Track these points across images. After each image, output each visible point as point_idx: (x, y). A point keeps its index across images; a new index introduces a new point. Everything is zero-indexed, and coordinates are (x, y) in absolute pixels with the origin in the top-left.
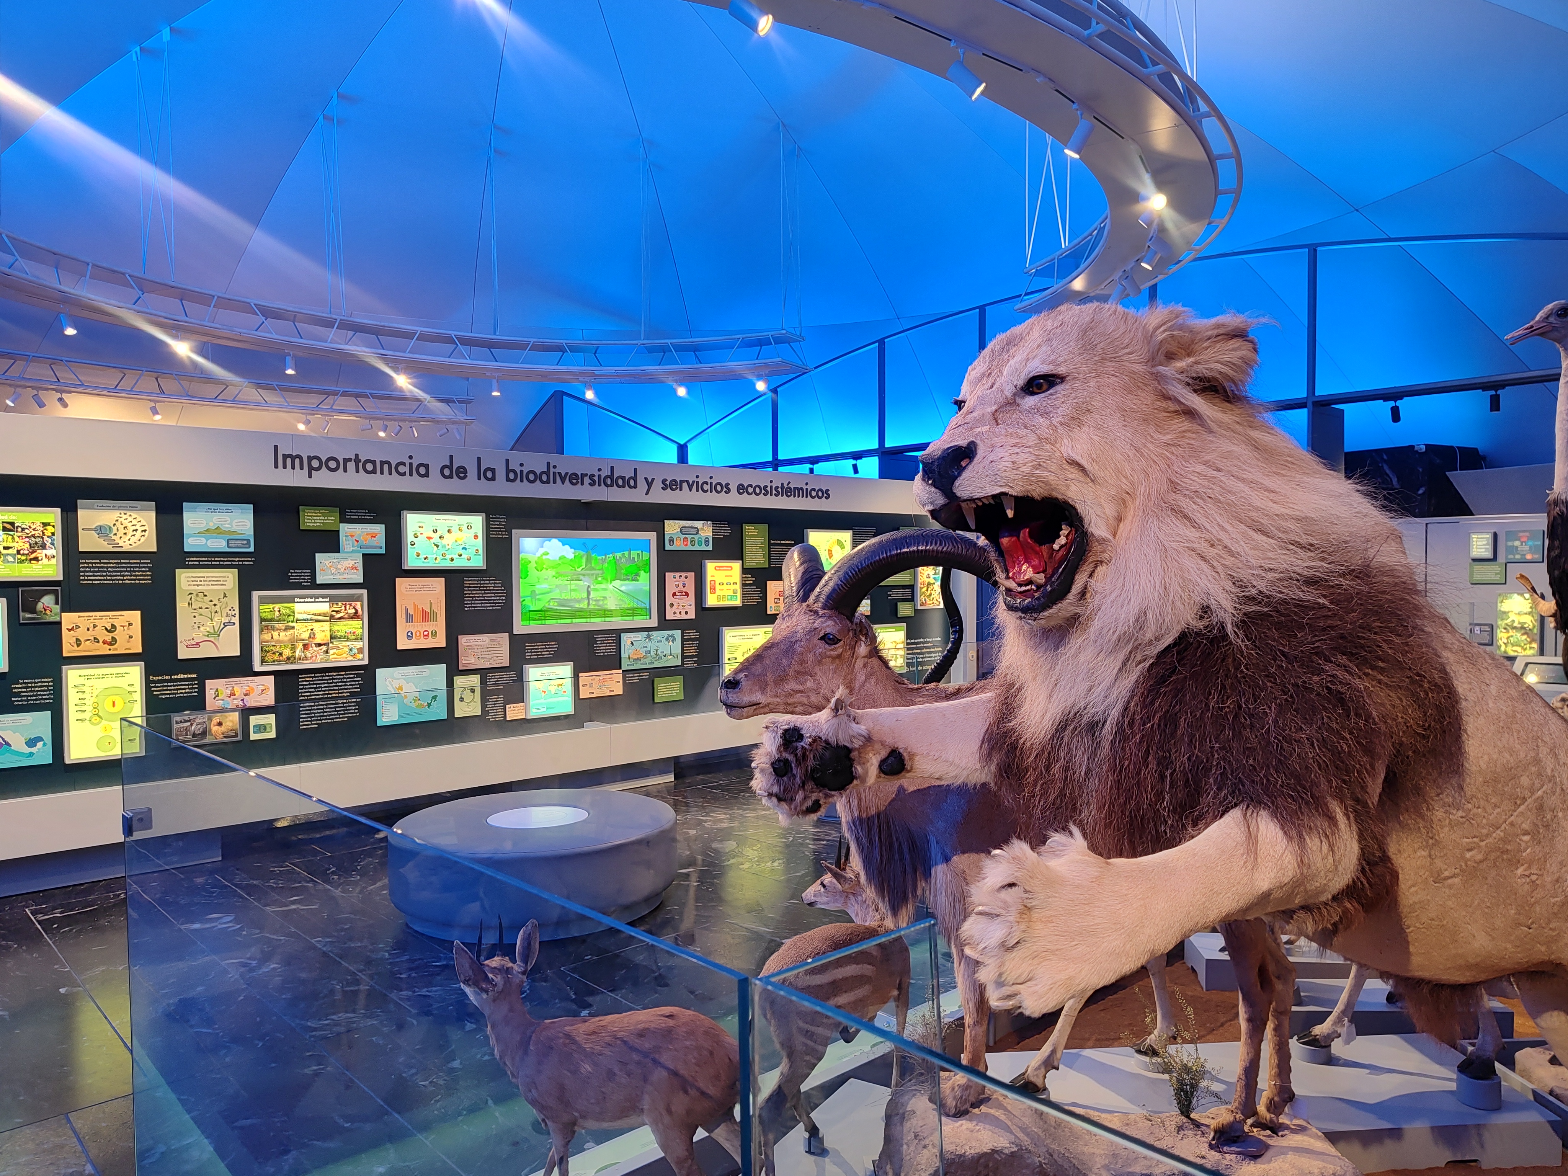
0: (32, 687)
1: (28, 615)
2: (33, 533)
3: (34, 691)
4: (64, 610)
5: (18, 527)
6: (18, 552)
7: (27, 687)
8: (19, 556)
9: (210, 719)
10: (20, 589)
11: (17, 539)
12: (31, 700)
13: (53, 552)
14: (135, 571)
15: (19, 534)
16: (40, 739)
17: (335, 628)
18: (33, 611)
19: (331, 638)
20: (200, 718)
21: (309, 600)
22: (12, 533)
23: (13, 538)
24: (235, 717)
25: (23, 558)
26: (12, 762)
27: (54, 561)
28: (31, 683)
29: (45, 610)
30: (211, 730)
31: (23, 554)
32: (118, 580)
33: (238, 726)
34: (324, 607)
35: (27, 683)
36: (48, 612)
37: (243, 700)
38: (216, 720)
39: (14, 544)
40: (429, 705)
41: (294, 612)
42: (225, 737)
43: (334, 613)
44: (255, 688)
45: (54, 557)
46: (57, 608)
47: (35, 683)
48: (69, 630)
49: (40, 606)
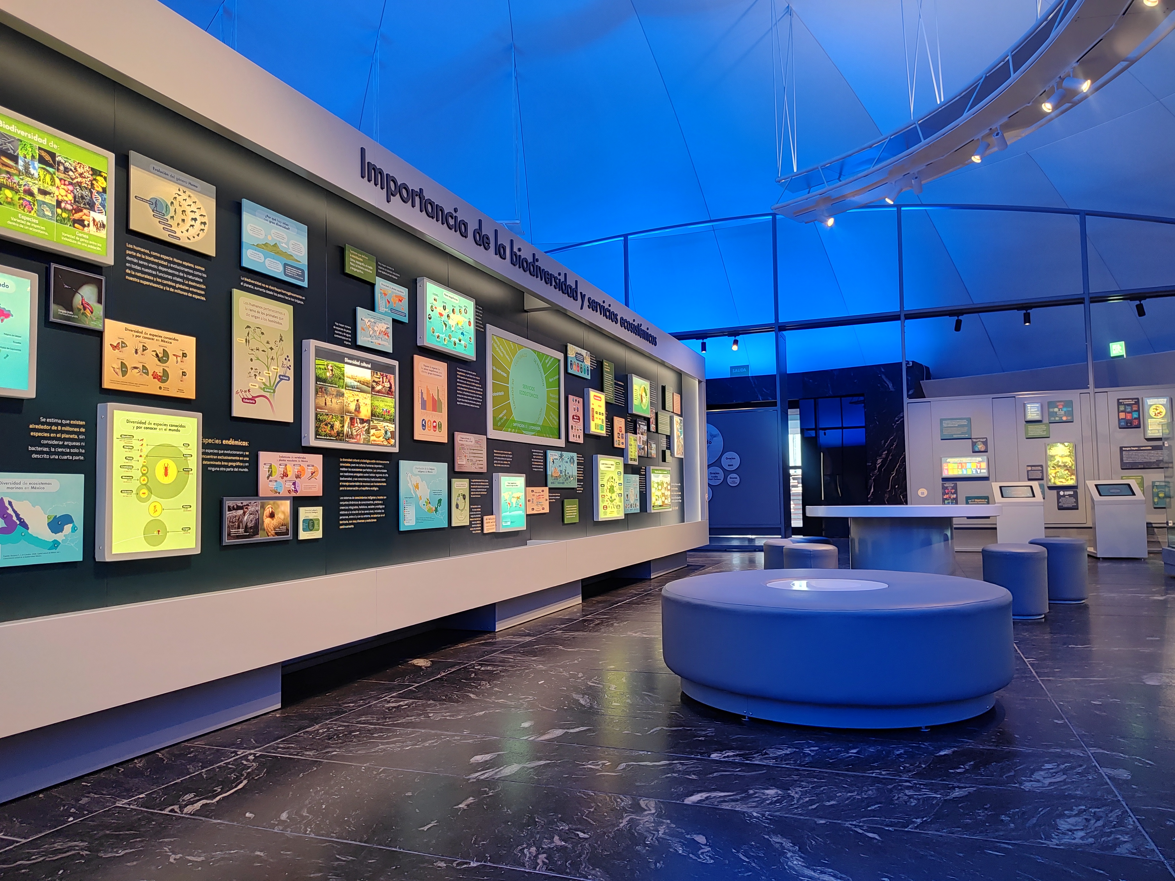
0: (57, 432)
1: (63, 312)
2: (79, 180)
3: (59, 439)
4: (109, 314)
5: (59, 163)
6: (59, 203)
7: (50, 431)
8: (59, 211)
9: (263, 507)
10: (53, 266)
11: (57, 181)
12: (55, 453)
13: (101, 218)
14: (189, 280)
15: (62, 176)
16: (67, 519)
17: (376, 403)
18: (69, 307)
19: (373, 415)
20: (253, 506)
21: (355, 362)
22: (51, 170)
23: (53, 180)
24: (286, 507)
25: (65, 215)
26: (28, 556)
27: (103, 234)
28: (57, 424)
29: (85, 308)
30: (263, 522)
31: (65, 210)
32: (170, 286)
33: (289, 519)
34: (366, 374)
35: (51, 424)
36: (88, 312)
37: (294, 484)
38: (268, 510)
39: (53, 189)
40: (436, 510)
41: (343, 375)
42: (277, 534)
43: (374, 384)
44: (306, 467)
45: (104, 226)
46: (99, 309)
47: (62, 425)
48: (114, 347)
49: (77, 300)
